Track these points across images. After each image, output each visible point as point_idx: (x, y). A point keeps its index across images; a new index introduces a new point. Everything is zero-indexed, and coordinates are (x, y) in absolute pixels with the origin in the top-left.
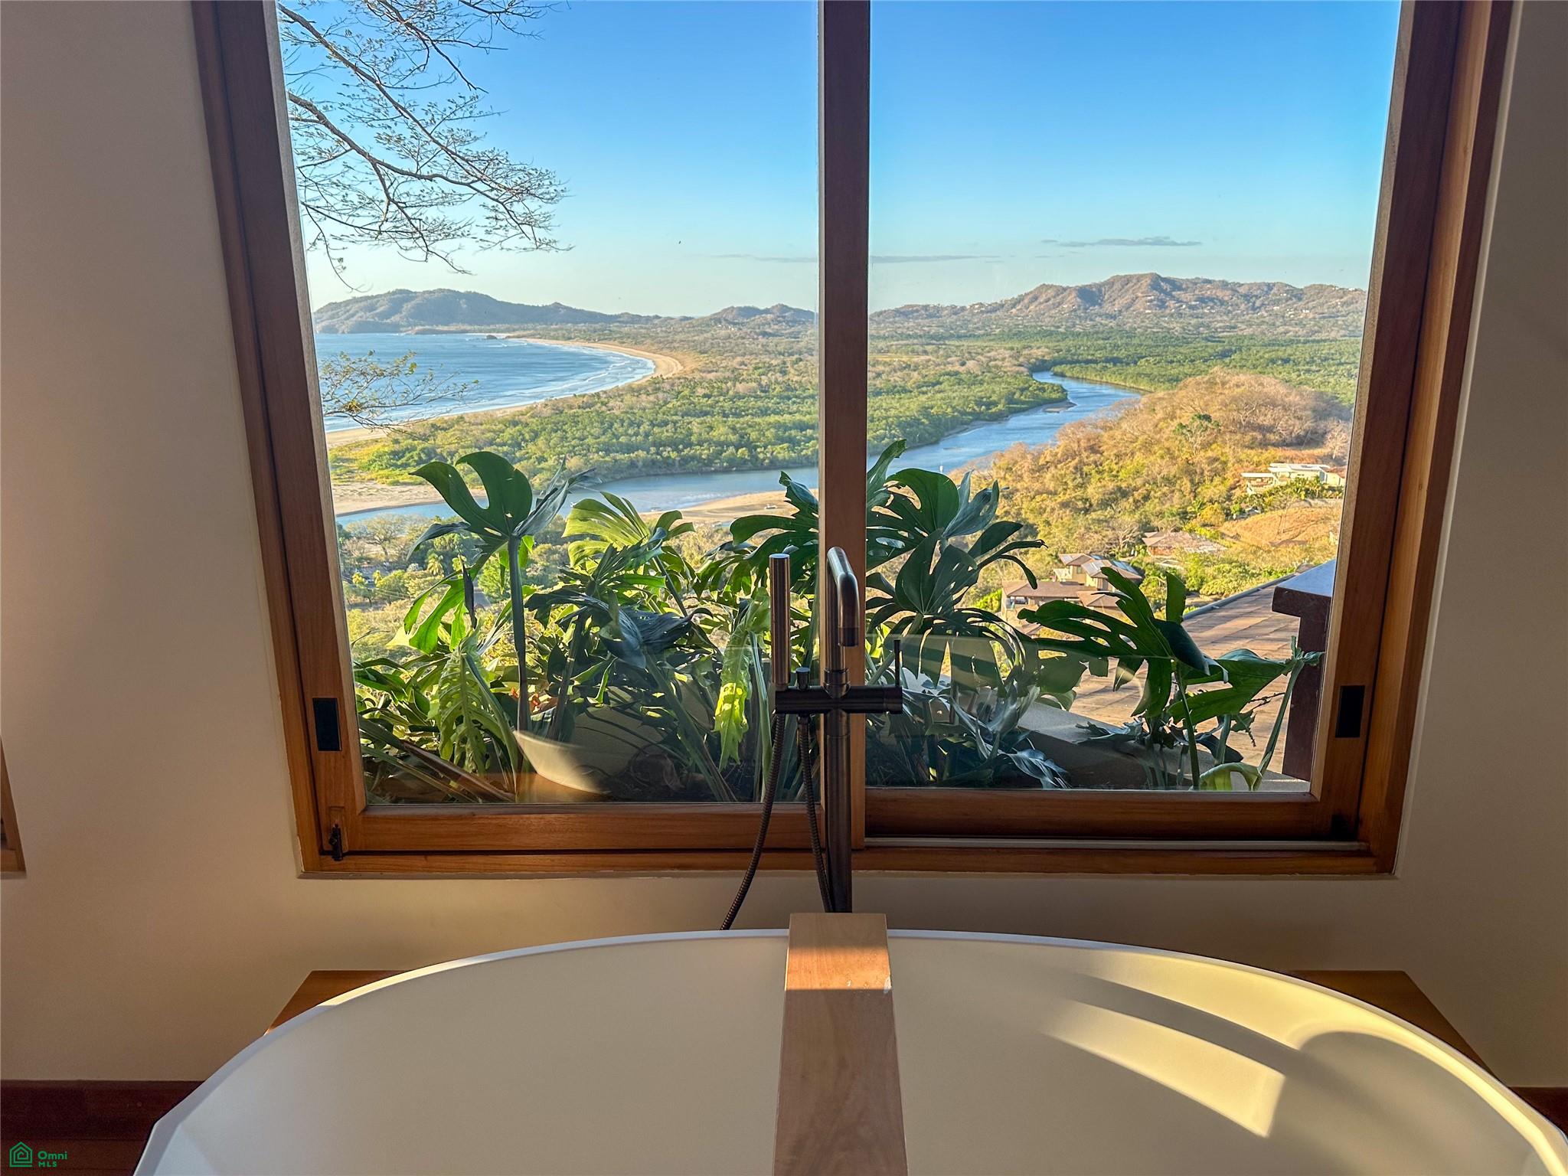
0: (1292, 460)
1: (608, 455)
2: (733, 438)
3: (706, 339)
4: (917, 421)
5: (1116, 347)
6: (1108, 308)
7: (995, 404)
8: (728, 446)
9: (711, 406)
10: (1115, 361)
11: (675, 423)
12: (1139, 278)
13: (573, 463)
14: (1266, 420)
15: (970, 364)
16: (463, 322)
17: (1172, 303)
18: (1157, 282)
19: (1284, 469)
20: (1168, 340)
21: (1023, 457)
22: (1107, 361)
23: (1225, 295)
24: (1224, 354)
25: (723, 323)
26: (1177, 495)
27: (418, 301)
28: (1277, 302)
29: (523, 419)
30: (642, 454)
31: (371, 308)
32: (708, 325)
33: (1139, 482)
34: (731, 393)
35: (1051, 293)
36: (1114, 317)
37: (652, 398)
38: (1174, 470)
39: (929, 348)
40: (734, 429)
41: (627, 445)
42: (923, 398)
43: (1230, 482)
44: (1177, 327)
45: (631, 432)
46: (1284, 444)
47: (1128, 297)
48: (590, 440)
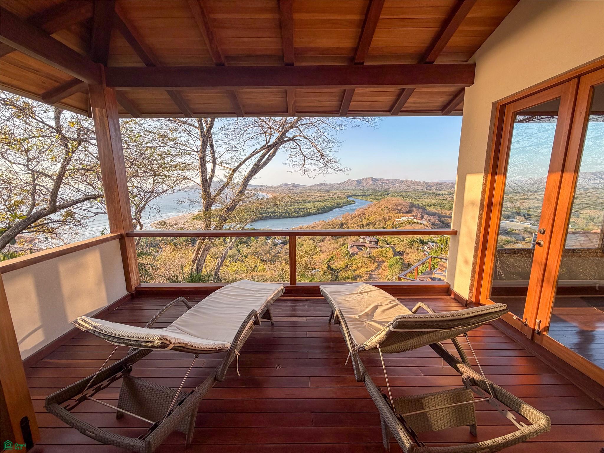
0: (406, 216)
2: (285, 211)
3: (277, 190)
4: (324, 208)
5: (365, 192)
7: (340, 204)
8: (283, 213)
10: (365, 195)
11: (272, 208)
12: (369, 178)
14: (400, 208)
15: (335, 196)
18: (373, 179)
19: (404, 218)
21: (349, 215)
22: (363, 195)
24: (388, 194)
25: (281, 187)
26: (382, 224)
28: (398, 183)
32: (278, 187)
33: (374, 221)
34: (283, 201)
35: (351, 181)
36: (364, 186)
38: (381, 218)
39: (326, 192)
40: (285, 209)
41: (261, 213)
42: (325, 203)
43: (393, 221)
44: (377, 188)
45: (262, 210)
46: (404, 213)
47: (367, 182)
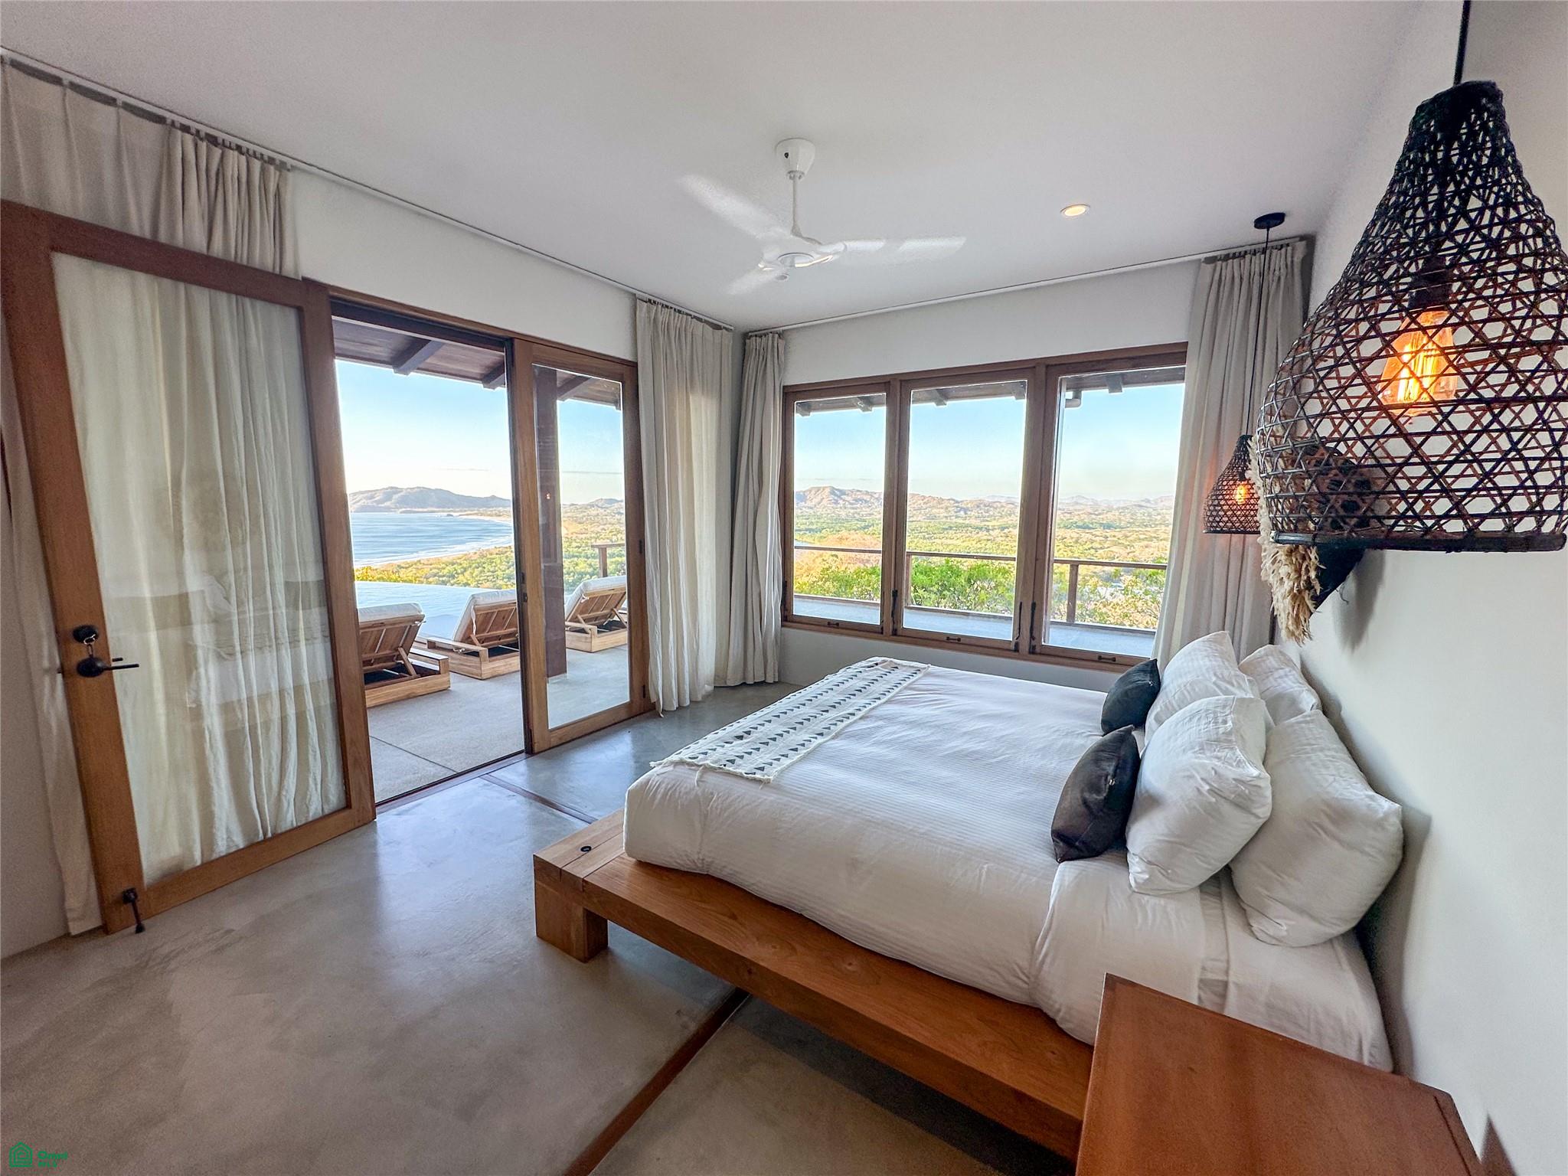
3: (584, 516)
5: (812, 523)
6: (809, 504)
12: (824, 488)
16: (432, 506)
17: (841, 502)
18: (833, 491)
20: (838, 520)
23: (867, 498)
25: (596, 506)
27: (402, 494)
31: (372, 497)
32: (586, 508)
36: (811, 508)
47: (820, 497)
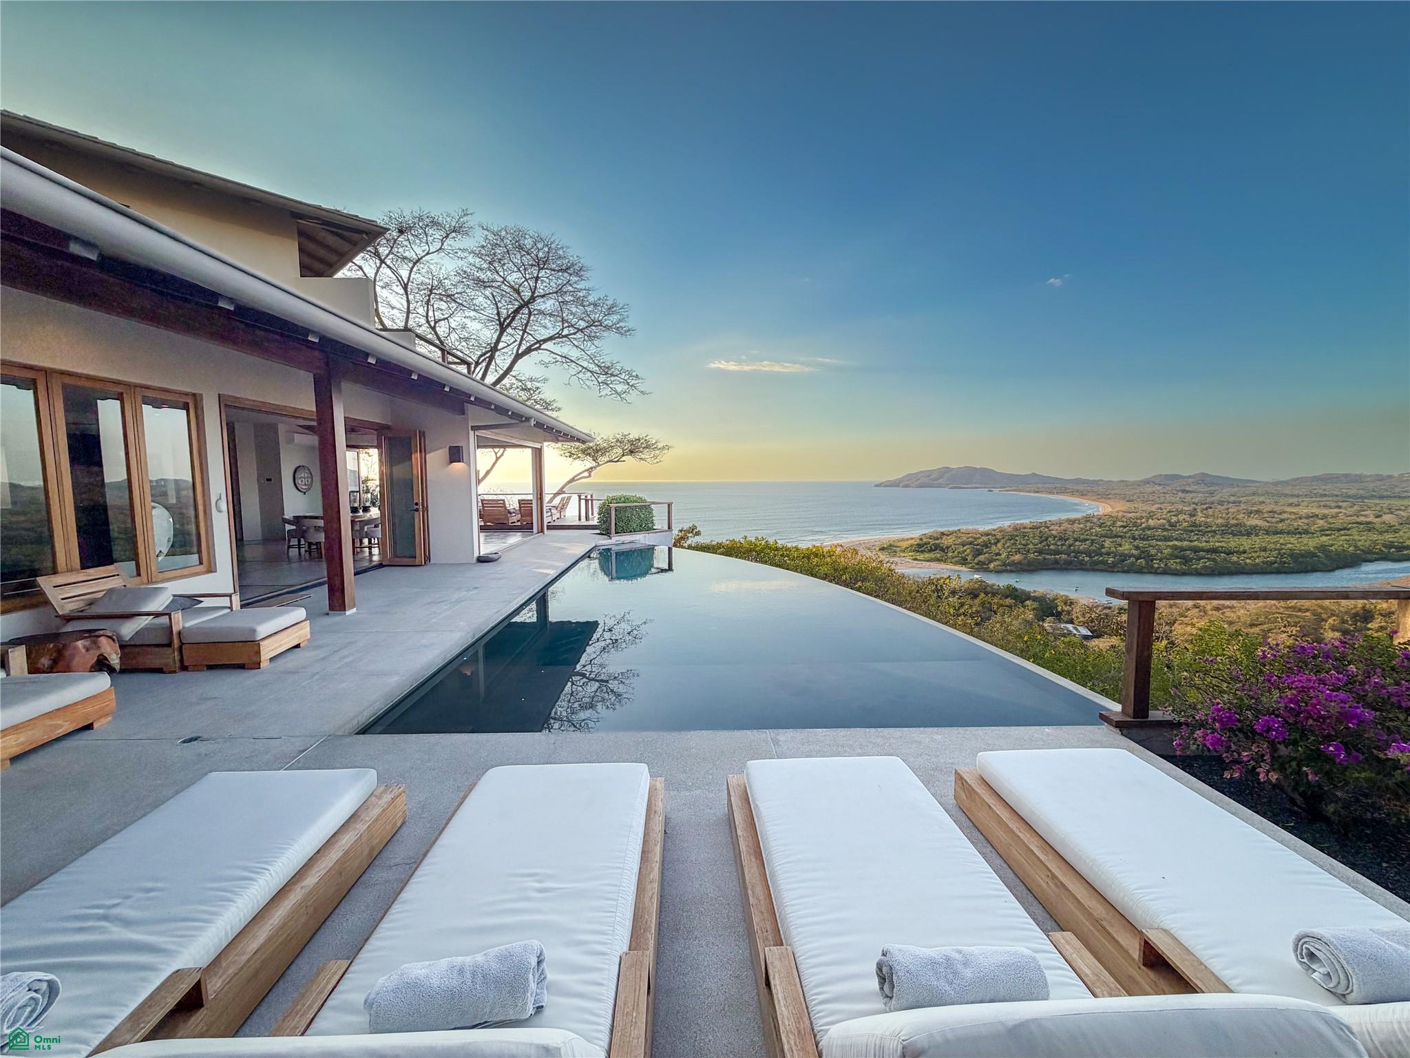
1: (1040, 555)
3: (1136, 493)
8: (1130, 557)
9: (1125, 533)
11: (1093, 540)
13: (1017, 557)
15: (1388, 517)
16: (975, 483)
25: (1151, 483)
27: (954, 472)
29: (993, 532)
30: (1064, 556)
31: (929, 476)
32: (1139, 485)
34: (1143, 525)
37: (1082, 526)
40: (1137, 548)
41: (1054, 551)
45: (1059, 543)
48: (1031, 546)
